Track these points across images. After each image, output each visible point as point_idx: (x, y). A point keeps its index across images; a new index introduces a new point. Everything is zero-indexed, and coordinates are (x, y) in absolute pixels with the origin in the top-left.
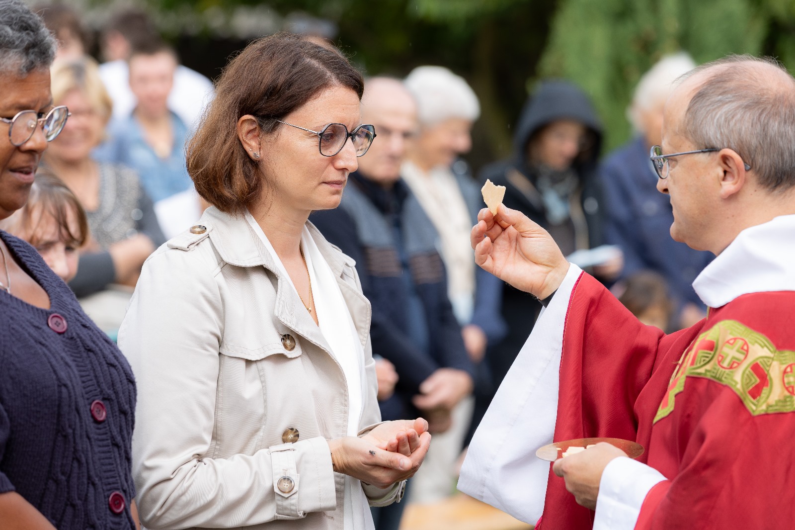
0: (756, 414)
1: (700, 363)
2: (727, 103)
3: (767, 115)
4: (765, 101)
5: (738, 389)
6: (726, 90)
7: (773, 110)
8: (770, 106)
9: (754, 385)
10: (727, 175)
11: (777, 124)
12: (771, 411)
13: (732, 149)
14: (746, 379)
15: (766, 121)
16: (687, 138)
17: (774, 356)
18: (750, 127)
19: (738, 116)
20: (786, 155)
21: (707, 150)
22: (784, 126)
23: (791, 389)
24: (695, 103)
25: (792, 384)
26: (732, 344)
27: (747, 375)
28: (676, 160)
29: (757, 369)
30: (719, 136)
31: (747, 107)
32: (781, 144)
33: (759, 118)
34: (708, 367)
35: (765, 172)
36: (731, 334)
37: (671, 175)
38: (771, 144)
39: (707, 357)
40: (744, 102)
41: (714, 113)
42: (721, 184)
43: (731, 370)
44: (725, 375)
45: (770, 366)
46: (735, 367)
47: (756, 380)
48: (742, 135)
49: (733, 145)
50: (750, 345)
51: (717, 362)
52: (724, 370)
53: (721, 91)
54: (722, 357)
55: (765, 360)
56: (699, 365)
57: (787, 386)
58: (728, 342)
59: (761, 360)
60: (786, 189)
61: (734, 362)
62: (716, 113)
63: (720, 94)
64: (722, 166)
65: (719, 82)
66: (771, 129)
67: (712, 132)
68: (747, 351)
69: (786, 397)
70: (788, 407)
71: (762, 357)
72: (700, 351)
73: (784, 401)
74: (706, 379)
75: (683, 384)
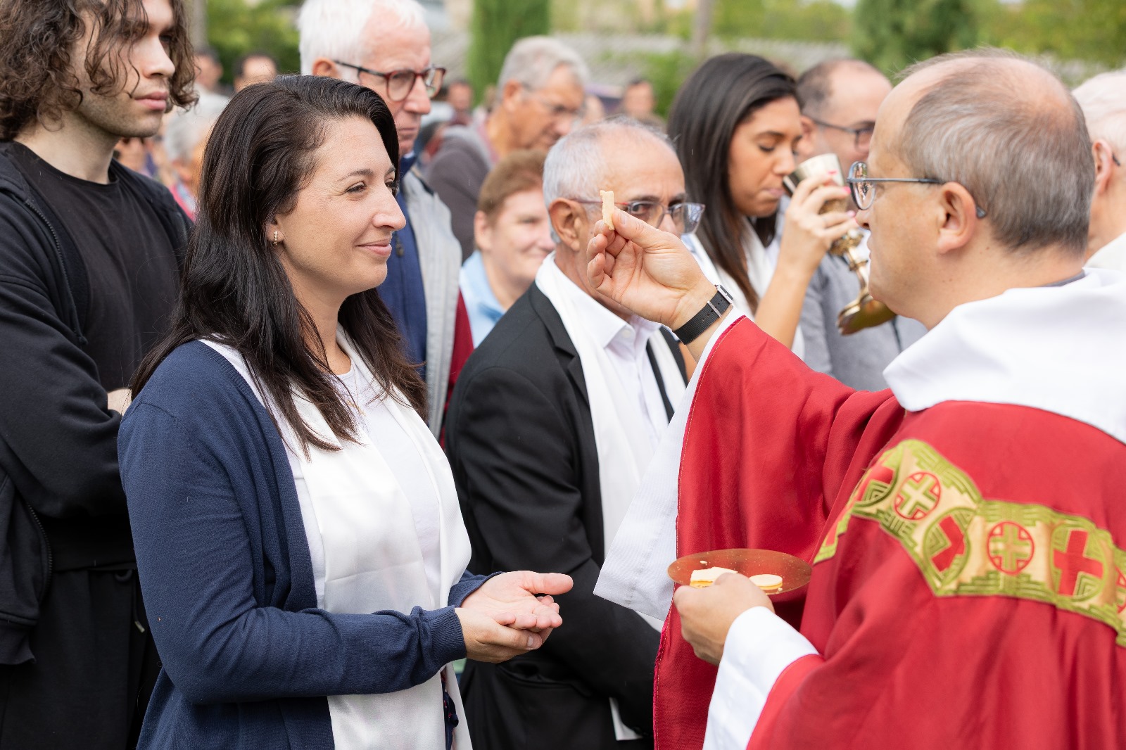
0: (940, 593)
1: (870, 498)
2: (964, 116)
3: (1020, 141)
4: (1021, 121)
5: (916, 554)
6: (966, 97)
7: (1030, 134)
8: (1026, 129)
9: (941, 550)
10: (951, 221)
11: (1033, 155)
12: (965, 591)
13: (962, 185)
14: (931, 540)
15: (1017, 150)
16: (901, 159)
17: (978, 508)
18: (993, 155)
19: (978, 138)
20: (1041, 202)
21: (926, 180)
22: (1043, 160)
23: (997, 561)
24: (920, 110)
25: (1000, 554)
26: (918, 481)
27: (933, 534)
28: (882, 187)
29: (949, 526)
30: (945, 163)
31: (994, 127)
32: (1035, 185)
33: (1008, 144)
34: (882, 506)
35: (1007, 223)
36: (918, 464)
38: (1020, 184)
39: (881, 492)
40: (989, 118)
41: (944, 129)
42: (939, 233)
43: (912, 522)
44: (903, 528)
45: (969, 523)
46: (919, 519)
47: (946, 543)
49: (963, 179)
50: (943, 488)
51: (893, 505)
52: (902, 520)
53: (959, 97)
54: (902, 499)
55: (964, 512)
56: (868, 502)
57: (992, 555)
58: (912, 477)
59: (957, 512)
60: (1034, 249)
61: (918, 511)
62: (947, 129)
63: (956, 103)
64: (945, 208)
65: (958, 84)
66: (1022, 162)
67: (936, 156)
68: (939, 496)
69: (989, 573)
70: (990, 588)
71: (959, 509)
72: (873, 481)
73: (985, 578)
74: (878, 524)
75: (847, 523)
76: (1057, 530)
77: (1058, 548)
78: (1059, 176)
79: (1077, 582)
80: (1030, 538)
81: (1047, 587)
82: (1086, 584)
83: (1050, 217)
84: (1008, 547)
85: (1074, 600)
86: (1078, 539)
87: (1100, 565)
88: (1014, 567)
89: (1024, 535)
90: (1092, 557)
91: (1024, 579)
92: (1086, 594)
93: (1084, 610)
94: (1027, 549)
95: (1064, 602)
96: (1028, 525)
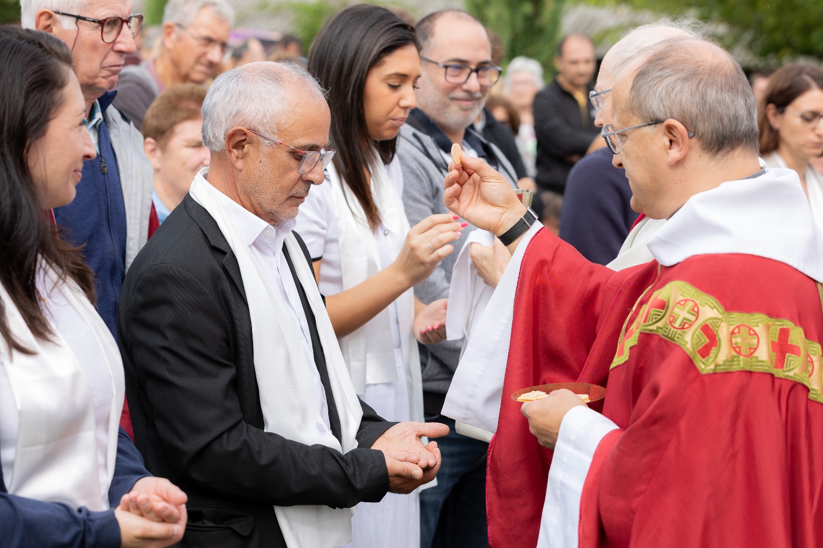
0: (704, 372)
1: (652, 320)
2: (666, 78)
3: (704, 85)
4: (701, 72)
5: (687, 348)
6: (665, 66)
7: (709, 79)
8: (707, 76)
9: (703, 345)
10: (673, 144)
11: (714, 91)
12: (719, 370)
13: (675, 119)
14: (696, 340)
15: (704, 90)
16: (634, 114)
17: (723, 317)
18: (690, 97)
20: (726, 120)
21: (652, 122)
22: (721, 94)
24: (637, 81)
25: (739, 345)
26: (683, 305)
27: (697, 335)
28: (627, 136)
29: (706, 329)
30: (661, 108)
31: (686, 79)
32: (720, 110)
33: (697, 88)
34: (660, 324)
35: (708, 138)
36: (682, 295)
37: (623, 150)
38: (710, 111)
39: (659, 315)
40: (683, 75)
41: (656, 88)
42: (668, 153)
43: (683, 330)
44: (677, 335)
45: (719, 327)
46: (687, 328)
47: (705, 340)
48: (683, 105)
49: (675, 115)
50: (700, 307)
51: (668, 322)
52: (675, 330)
53: (660, 67)
54: (674, 317)
55: (715, 321)
56: (650, 322)
57: (734, 346)
58: (679, 303)
59: (710, 321)
60: (728, 152)
62: (658, 88)
63: (660, 71)
64: (668, 137)
65: (658, 60)
66: (709, 98)
67: (655, 106)
68: (698, 312)
69: (733, 357)
70: (735, 367)
71: (711, 319)
72: (652, 309)
73: (731, 360)
74: (658, 335)
75: (637, 338)
76: (771, 328)
77: (773, 340)
78: (733, 102)
79: (786, 360)
80: (756, 334)
81: (768, 363)
82: (791, 361)
83: (733, 129)
84: (743, 340)
85: (784, 372)
86: (784, 333)
87: (798, 348)
88: (748, 353)
89: (752, 332)
90: (794, 343)
91: (755, 360)
92: (791, 367)
93: (791, 377)
94: (755, 341)
95: (779, 373)
96: (754, 326)
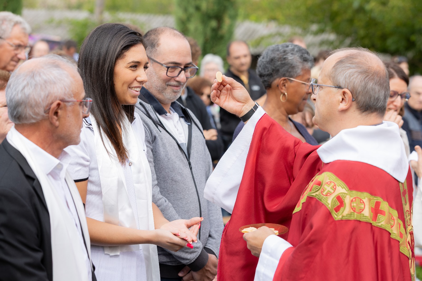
0: (337, 219)
2: (352, 68)
3: (368, 79)
4: (369, 72)
5: (329, 207)
6: (353, 62)
7: (372, 77)
8: (371, 75)
9: (337, 206)
10: (343, 100)
11: (372, 84)
12: (344, 219)
13: (349, 90)
14: (334, 203)
15: (367, 81)
16: (330, 79)
17: (348, 193)
18: (359, 82)
19: (355, 76)
20: (372, 99)
21: (337, 87)
23: (354, 209)
24: (338, 64)
25: (355, 207)
27: (334, 201)
28: (322, 88)
29: (339, 198)
30: (344, 82)
31: (361, 73)
32: (371, 93)
33: (365, 79)
34: (317, 193)
35: (361, 104)
36: (329, 179)
38: (367, 92)
39: (317, 188)
40: (360, 70)
41: (345, 72)
42: (339, 104)
43: (326, 196)
44: (323, 198)
45: (345, 197)
46: (329, 196)
47: (338, 204)
48: (354, 85)
49: (349, 88)
50: (337, 187)
51: (321, 192)
52: (323, 196)
53: (351, 62)
54: (324, 190)
55: (343, 194)
56: (313, 192)
57: (352, 207)
58: (327, 183)
59: (341, 194)
60: (369, 113)
61: (328, 193)
62: (346, 72)
63: (350, 64)
64: (342, 96)
65: (351, 58)
66: (368, 85)
67: (341, 80)
68: (335, 189)
69: (351, 213)
70: (352, 218)
71: (342, 193)
72: (314, 185)
73: (350, 214)
74: (316, 198)
75: (306, 199)
76: (371, 201)
77: (372, 207)
78: (379, 91)
79: (378, 217)
80: (364, 203)
81: (369, 218)
82: (380, 218)
83: (375, 104)
84: (357, 205)
85: (376, 223)
86: (378, 204)
87: (384, 212)
88: (359, 211)
89: (362, 202)
90: (382, 209)
91: (362, 215)
92: (380, 221)
93: (380, 226)
94: (363, 206)
95: (374, 223)
96: (363, 199)
